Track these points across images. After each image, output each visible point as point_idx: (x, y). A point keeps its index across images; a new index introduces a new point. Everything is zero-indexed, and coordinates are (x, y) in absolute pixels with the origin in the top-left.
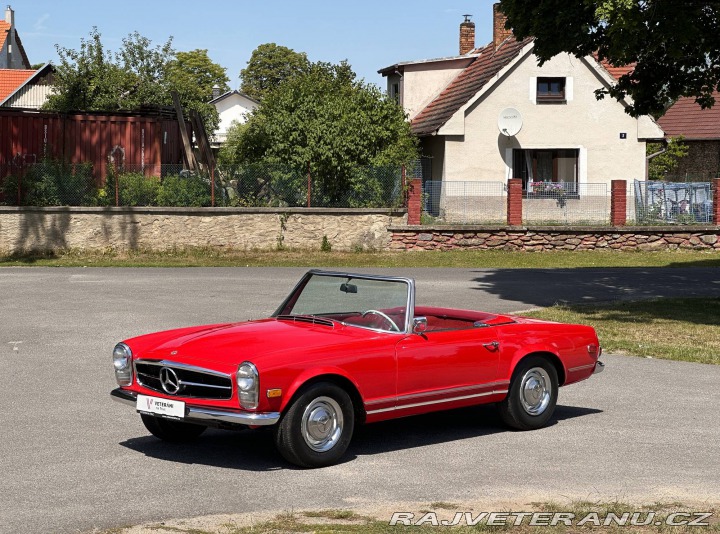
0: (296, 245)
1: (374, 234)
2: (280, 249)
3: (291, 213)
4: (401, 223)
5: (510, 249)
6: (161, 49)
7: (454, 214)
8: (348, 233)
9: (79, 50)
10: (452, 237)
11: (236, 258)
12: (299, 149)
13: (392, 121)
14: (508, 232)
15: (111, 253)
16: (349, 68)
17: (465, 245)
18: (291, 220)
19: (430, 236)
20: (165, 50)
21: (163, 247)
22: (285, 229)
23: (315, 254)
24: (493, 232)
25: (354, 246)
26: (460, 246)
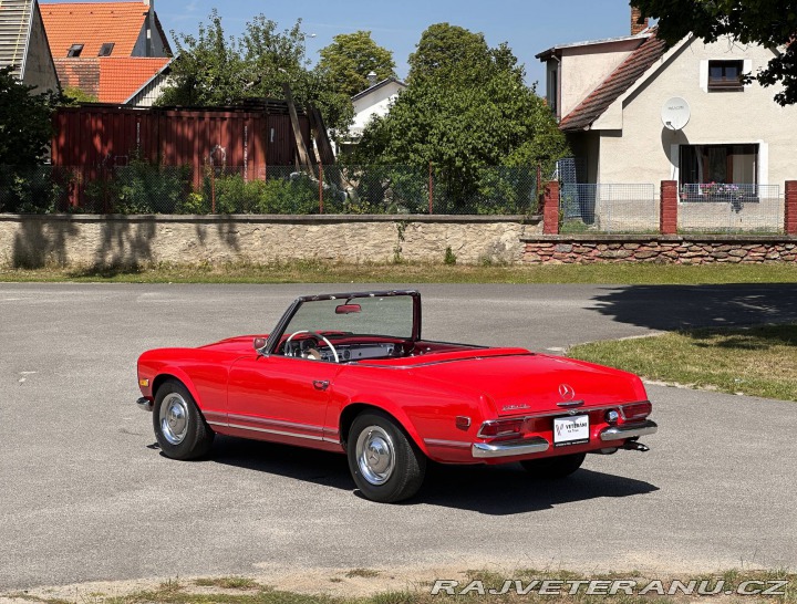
0: (416, 258)
1: (504, 245)
2: (397, 262)
3: (409, 221)
4: (535, 232)
5: (663, 262)
6: (289, 33)
7: (610, 221)
8: (475, 243)
9: (197, 37)
10: (594, 248)
11: (346, 273)
12: (420, 146)
13: (528, 115)
14: (660, 242)
15: (206, 267)
16: (509, 52)
17: (610, 258)
18: (410, 228)
19: (568, 247)
20: (293, 34)
21: (264, 261)
22: (403, 239)
23: (436, 267)
24: (642, 243)
25: (481, 258)
26: (603, 258)
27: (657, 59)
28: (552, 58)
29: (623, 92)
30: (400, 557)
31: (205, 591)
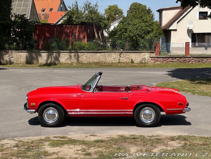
0: (124, 61)
1: (146, 58)
2: (119, 63)
3: (122, 52)
4: (153, 55)
5: (186, 63)
6: (94, 5)
7: (174, 52)
8: (138, 58)
9: (71, 7)
10: (168, 59)
11: (106, 65)
14: (185, 58)
15: (72, 64)
16: (150, 10)
18: (122, 54)
19: (162, 59)
20: (96, 6)
21: (86, 62)
22: (121, 57)
23: (129, 64)
24: (180, 58)
25: (140, 61)
26: (171, 61)
27: (186, 11)
28: (160, 11)
29: (177, 20)
30: (103, 132)
31: (55, 139)
